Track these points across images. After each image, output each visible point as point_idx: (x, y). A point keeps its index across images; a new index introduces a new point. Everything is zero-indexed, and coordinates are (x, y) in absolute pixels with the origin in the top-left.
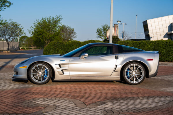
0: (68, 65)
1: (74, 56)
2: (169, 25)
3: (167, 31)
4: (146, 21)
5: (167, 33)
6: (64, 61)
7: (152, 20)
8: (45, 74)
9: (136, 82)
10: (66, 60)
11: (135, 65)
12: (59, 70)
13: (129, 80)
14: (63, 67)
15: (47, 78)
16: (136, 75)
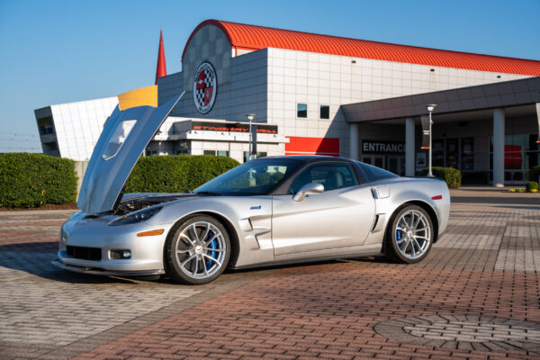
0: (269, 220)
1: (278, 191)
2: (103, 120)
4: (49, 108)
6: (260, 207)
7: (64, 107)
8: (213, 249)
9: (416, 256)
10: (265, 206)
11: (414, 211)
12: (250, 237)
13: (403, 253)
14: (257, 225)
15: (220, 263)
16: (415, 237)
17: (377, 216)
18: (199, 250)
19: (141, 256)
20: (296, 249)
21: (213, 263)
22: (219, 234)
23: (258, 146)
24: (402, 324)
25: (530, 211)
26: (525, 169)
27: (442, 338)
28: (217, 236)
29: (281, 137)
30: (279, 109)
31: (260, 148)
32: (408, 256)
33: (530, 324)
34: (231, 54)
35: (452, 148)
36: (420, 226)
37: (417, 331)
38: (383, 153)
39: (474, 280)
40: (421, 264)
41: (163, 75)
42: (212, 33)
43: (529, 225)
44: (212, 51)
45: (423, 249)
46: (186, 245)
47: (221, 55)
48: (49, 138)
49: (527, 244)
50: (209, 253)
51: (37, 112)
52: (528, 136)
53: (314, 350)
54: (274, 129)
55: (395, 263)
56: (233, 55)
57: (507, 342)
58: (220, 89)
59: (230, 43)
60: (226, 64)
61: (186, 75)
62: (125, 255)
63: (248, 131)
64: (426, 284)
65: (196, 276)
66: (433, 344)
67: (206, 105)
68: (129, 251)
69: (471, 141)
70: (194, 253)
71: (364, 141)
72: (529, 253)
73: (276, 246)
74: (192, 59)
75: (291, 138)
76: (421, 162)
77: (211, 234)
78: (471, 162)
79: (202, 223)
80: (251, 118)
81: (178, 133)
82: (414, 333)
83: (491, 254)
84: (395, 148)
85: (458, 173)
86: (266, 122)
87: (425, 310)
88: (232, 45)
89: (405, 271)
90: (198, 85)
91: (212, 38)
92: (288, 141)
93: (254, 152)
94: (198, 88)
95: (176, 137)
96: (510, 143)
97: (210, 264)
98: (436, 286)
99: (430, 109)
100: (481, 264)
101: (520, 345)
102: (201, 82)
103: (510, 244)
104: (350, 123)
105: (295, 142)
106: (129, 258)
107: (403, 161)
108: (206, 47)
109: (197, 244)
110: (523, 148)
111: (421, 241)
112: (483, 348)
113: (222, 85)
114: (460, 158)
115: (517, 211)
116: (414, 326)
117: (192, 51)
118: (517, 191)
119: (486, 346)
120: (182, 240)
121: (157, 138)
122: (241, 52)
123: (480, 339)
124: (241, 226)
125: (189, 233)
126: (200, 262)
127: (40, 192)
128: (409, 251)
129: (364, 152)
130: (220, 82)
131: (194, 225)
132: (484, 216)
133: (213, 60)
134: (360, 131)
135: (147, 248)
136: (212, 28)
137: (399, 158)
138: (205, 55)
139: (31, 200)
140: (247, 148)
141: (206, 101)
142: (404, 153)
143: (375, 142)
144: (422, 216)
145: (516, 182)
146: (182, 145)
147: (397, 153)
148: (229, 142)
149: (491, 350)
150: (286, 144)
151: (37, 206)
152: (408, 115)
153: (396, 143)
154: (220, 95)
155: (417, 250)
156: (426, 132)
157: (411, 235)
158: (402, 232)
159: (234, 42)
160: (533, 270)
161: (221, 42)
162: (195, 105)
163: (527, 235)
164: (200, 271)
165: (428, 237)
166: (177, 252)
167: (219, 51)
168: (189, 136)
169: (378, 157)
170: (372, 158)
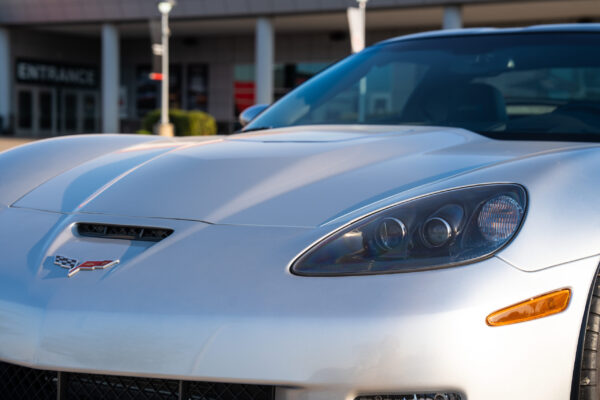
38: (53, 83)
84: (74, 76)
85: (213, 121)
99: (165, 7)
129: (19, 81)
134: (13, 43)
137: (80, 95)
143: (39, 62)
147: (79, 85)
152: (108, 17)
153: (76, 68)
156: (157, 49)
169: (45, 89)
170: (36, 92)
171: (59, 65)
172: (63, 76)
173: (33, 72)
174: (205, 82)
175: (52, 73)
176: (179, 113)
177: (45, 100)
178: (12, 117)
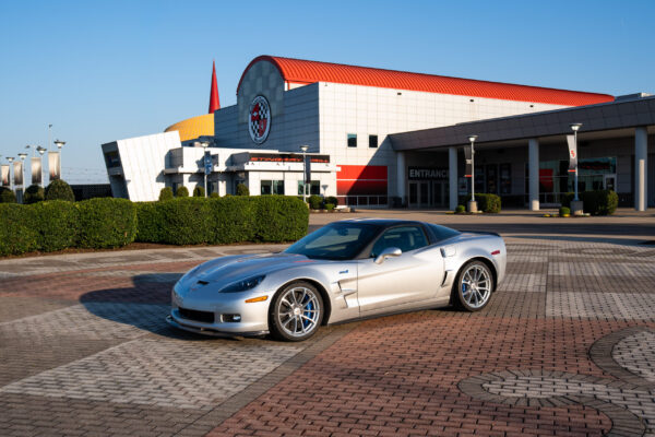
0: (354, 283)
2: (165, 153)
3: (163, 168)
4: (115, 143)
5: (163, 172)
6: (347, 272)
7: (129, 141)
8: (309, 311)
9: (479, 304)
10: (352, 270)
11: (476, 266)
12: (340, 297)
13: (468, 303)
14: (345, 287)
15: (315, 321)
16: (478, 288)
17: (446, 273)
18: (297, 312)
19: (249, 320)
20: (378, 306)
21: (309, 322)
22: (314, 297)
23: (312, 174)
24: (480, 382)
25: (567, 242)
26: (556, 192)
27: (514, 395)
28: (311, 299)
29: (333, 166)
30: (331, 139)
31: (314, 177)
32: (472, 306)
33: (583, 377)
34: (283, 88)
35: (492, 173)
36: (482, 278)
37: (494, 388)
38: (428, 178)
39: (531, 329)
40: (483, 313)
41: (216, 108)
42: (265, 68)
43: (568, 260)
44: (266, 85)
45: (485, 298)
46: (286, 308)
47: (275, 89)
48: (116, 171)
49: (569, 285)
50: (306, 314)
51: (104, 147)
52: (559, 162)
53: (415, 412)
54: (326, 159)
55: (461, 311)
56: (286, 89)
57: (565, 397)
58: (275, 121)
59: (282, 78)
60: (279, 97)
61: (241, 107)
62: (235, 318)
63: (302, 161)
64: (491, 336)
65: (297, 334)
66: (509, 402)
67: (261, 136)
68: (239, 315)
69: (508, 167)
70: (293, 315)
71: (410, 168)
72: (571, 294)
73: (361, 304)
74: (246, 93)
75: (343, 167)
76: (463, 187)
77: (307, 297)
78: (509, 186)
79: (299, 288)
80: (304, 149)
81: (236, 164)
82: (491, 390)
83: (540, 297)
84: (439, 174)
85: (498, 199)
86: (318, 151)
87: (496, 364)
88: (285, 80)
89: (471, 321)
90: (253, 117)
91: (266, 72)
92: (339, 169)
93: (308, 181)
94: (253, 119)
95: (234, 168)
96: (543, 167)
97: (307, 323)
98: (500, 337)
99: (472, 139)
100: (533, 310)
101: (577, 399)
102: (255, 114)
103: (555, 285)
104: (397, 151)
105: (345, 170)
106: (239, 321)
107: (447, 186)
108: (260, 81)
109: (295, 306)
110: (554, 173)
111: (482, 292)
112: (549, 405)
113: (277, 116)
114: (498, 184)
115: (555, 243)
116: (490, 383)
117: (246, 85)
118: (551, 216)
119: (551, 402)
120: (283, 304)
121: (216, 169)
122: (293, 86)
123: (546, 395)
124: (331, 289)
125: (288, 298)
126: (299, 322)
127: (123, 233)
128: (473, 301)
129: (410, 178)
130: (274, 114)
131: (293, 290)
132: (527, 251)
133: (267, 93)
134: (406, 159)
135: (254, 312)
136: (266, 64)
137: (443, 184)
138: (259, 89)
139: (116, 241)
140: (301, 177)
141: (261, 132)
142: (447, 179)
143: (420, 168)
144: (484, 270)
145: (550, 205)
146: (240, 175)
147: (442, 178)
148: (284, 171)
149: (555, 406)
150: (338, 173)
151: (121, 246)
152: (451, 143)
153: (440, 169)
154: (275, 128)
155: (479, 299)
156: (469, 161)
157: (474, 287)
158: (466, 285)
159: (287, 77)
160: (577, 315)
161: (274, 77)
162: (249, 136)
163: (567, 273)
164: (299, 329)
165: (488, 288)
166: (279, 314)
167: (272, 85)
168: (247, 167)
169: (424, 182)
170: (419, 183)
171: (430, 169)
172: (433, 174)
173: (417, 173)
174: (510, 174)
175: (427, 173)
176: (480, 194)
177: (424, 187)
178: (406, 198)
